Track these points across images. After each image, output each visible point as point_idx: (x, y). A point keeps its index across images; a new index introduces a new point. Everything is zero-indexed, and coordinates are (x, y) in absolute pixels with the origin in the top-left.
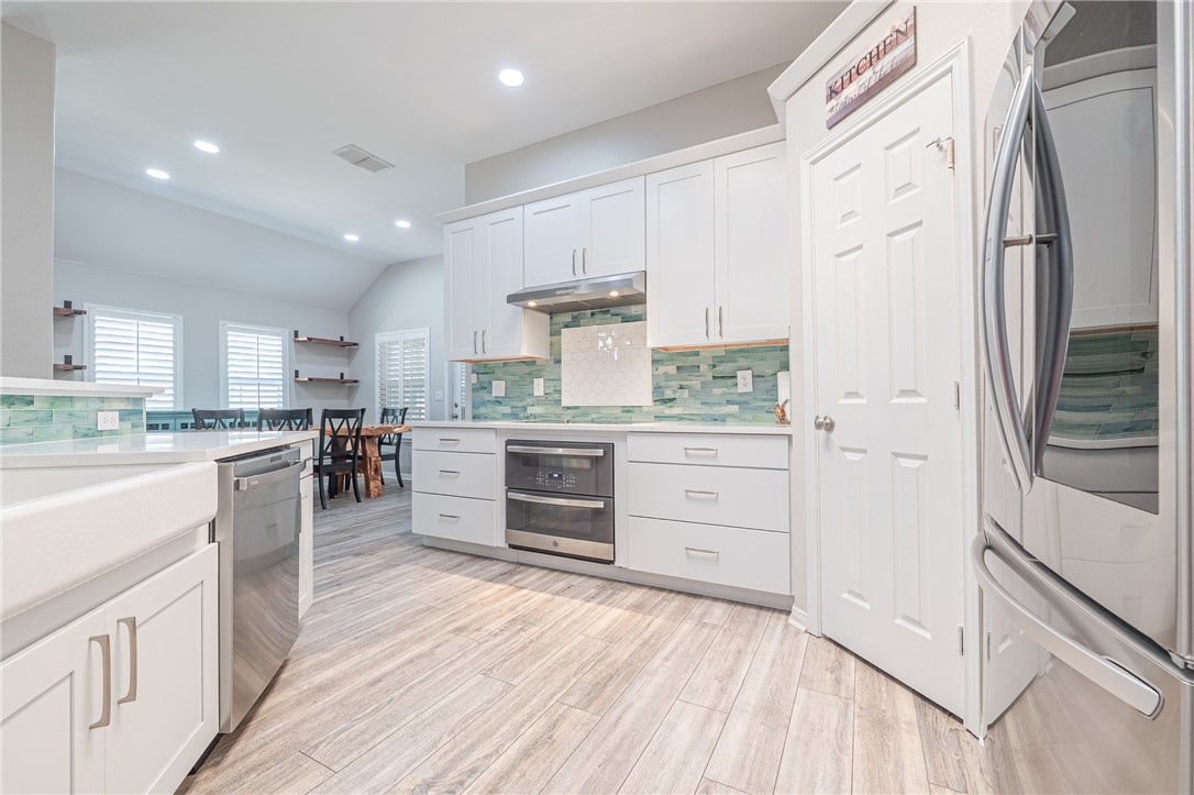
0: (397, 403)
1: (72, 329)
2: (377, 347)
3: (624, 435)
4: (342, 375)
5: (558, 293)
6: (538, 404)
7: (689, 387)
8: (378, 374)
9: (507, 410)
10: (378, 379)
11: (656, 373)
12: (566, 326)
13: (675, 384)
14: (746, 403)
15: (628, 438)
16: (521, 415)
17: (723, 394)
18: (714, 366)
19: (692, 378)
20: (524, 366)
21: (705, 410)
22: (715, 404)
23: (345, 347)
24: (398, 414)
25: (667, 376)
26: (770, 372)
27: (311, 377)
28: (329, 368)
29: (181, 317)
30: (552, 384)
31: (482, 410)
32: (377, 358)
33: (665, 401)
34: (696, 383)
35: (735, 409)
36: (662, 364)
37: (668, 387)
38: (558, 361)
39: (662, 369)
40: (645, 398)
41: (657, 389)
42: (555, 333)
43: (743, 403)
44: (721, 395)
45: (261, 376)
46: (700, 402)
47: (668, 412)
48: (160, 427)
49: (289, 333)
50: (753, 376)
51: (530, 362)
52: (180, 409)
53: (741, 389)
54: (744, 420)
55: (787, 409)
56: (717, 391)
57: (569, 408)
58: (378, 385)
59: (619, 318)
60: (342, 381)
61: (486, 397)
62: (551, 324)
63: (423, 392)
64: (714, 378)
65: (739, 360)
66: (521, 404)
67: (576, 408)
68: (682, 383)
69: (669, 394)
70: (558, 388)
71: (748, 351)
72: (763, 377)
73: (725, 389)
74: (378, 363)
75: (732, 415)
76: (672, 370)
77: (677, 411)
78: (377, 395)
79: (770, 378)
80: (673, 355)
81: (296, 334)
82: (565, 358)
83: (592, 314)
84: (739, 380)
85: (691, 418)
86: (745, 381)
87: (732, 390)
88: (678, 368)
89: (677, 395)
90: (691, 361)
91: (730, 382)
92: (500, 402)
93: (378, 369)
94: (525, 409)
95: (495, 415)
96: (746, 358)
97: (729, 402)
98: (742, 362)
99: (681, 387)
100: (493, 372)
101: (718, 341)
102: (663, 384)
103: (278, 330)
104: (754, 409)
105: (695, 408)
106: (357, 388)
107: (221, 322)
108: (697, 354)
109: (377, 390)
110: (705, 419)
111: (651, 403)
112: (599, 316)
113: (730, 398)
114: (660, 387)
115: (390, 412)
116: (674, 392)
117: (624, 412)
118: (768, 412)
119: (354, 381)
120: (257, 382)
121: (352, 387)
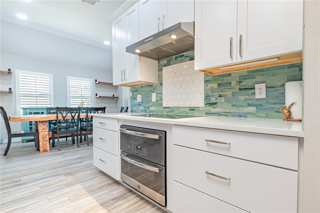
1: (11, 78)
3: (171, 126)
4: (114, 95)
5: (145, 41)
6: (154, 106)
7: (224, 96)
8: (124, 95)
9: (142, 108)
11: (206, 88)
12: (165, 66)
13: (217, 94)
14: (261, 105)
15: (173, 128)
16: (148, 111)
17: (246, 100)
18: (240, 82)
19: (227, 90)
20: (148, 87)
21: (234, 110)
22: (240, 106)
25: (213, 90)
26: (279, 84)
27: (100, 96)
28: (109, 93)
29: (52, 75)
30: (158, 95)
31: (134, 108)
33: (211, 104)
34: (229, 93)
35: (253, 109)
36: (210, 83)
37: (213, 96)
38: (161, 84)
39: (210, 85)
40: (200, 102)
41: (207, 97)
42: (160, 70)
43: (259, 105)
44: (244, 100)
45: (82, 95)
46: (231, 105)
47: (213, 110)
48: (33, 113)
49: (93, 81)
50: (267, 87)
51: (150, 85)
52: (52, 106)
53: (257, 96)
54: (260, 117)
55: (293, 110)
56: (242, 98)
57: (166, 108)
58: (124, 99)
59: (188, 58)
60: (113, 97)
61: (136, 102)
62: (159, 66)
64: (240, 89)
65: (258, 77)
66: (147, 106)
67: (169, 108)
68: (221, 93)
69: (213, 100)
70: (161, 98)
71: (263, 70)
72: (274, 87)
73: (247, 97)
74: (124, 91)
75: (251, 113)
76: (215, 86)
77: (217, 110)
79: (280, 88)
80: (215, 76)
81: (96, 81)
82: (164, 82)
83: (176, 58)
84: (257, 91)
85: (225, 115)
86: (260, 91)
87: (251, 97)
88: (219, 84)
89: (218, 101)
90: (226, 80)
91: (250, 92)
92: (140, 105)
93: (124, 93)
94: (149, 108)
95: (138, 111)
96: (262, 75)
97: (249, 105)
98: (259, 78)
99: (220, 96)
100: (138, 91)
101: (239, 60)
102: (210, 94)
103: (89, 79)
104: (267, 109)
105: (228, 108)
106: (118, 100)
107: (67, 77)
108: (230, 75)
110: (234, 115)
111: (203, 106)
112: (179, 59)
113: (250, 102)
114: (209, 96)
116: (216, 99)
117: (190, 110)
118: (276, 112)
119: (117, 97)
120: (81, 97)
121: (116, 100)
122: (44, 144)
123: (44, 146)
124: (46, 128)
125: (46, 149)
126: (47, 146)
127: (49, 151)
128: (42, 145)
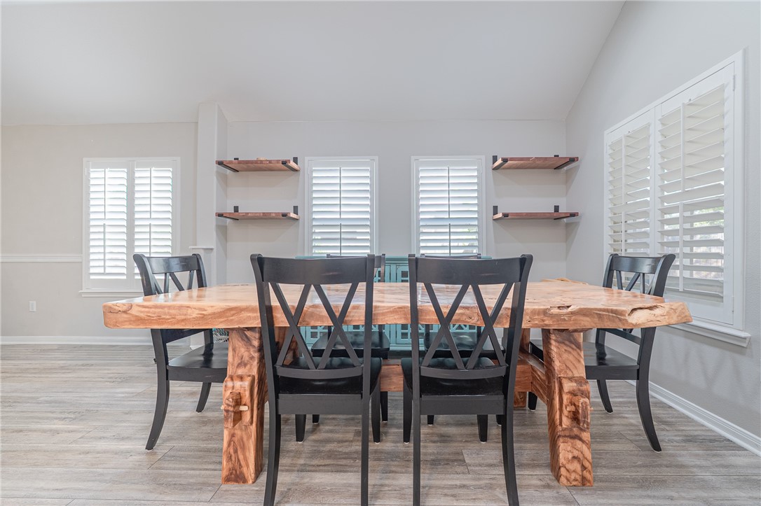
0: (646, 245)
2: (607, 151)
4: (557, 209)
8: (607, 196)
10: (607, 205)
23: (562, 165)
24: (645, 268)
29: (376, 158)
32: (607, 169)
49: (485, 160)
58: (607, 214)
60: (556, 217)
63: (720, 216)
74: (607, 178)
78: (607, 232)
81: (495, 159)
103: (474, 159)
106: (577, 224)
109: (607, 223)
115: (626, 263)
119: (573, 215)
120: (447, 223)
121: (567, 225)
122: (236, 439)
123: (236, 452)
124: (252, 358)
125: (241, 466)
126: (247, 454)
127: (251, 482)
128: (229, 445)
